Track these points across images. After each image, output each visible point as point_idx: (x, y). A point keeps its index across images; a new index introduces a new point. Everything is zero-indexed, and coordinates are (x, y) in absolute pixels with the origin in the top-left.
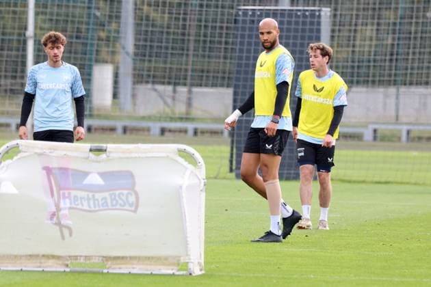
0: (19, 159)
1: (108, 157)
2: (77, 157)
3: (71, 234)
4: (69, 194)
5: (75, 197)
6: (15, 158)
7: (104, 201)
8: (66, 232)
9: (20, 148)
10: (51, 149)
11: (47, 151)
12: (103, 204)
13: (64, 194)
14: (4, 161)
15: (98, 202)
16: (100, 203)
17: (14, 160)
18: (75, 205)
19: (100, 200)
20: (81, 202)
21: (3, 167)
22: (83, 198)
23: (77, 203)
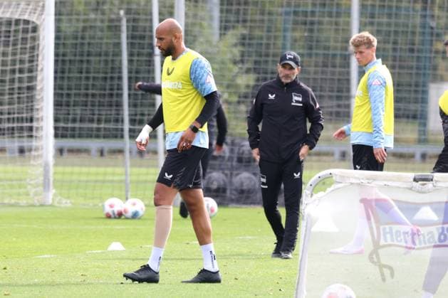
0: (333, 191)
1: (435, 186)
2: (399, 187)
3: (392, 275)
4: (391, 229)
5: (398, 232)
6: (329, 190)
7: (430, 235)
8: (387, 272)
9: (334, 178)
10: (368, 179)
11: (365, 181)
12: (429, 240)
13: (384, 229)
14: (316, 193)
15: (424, 237)
16: (427, 238)
17: (327, 192)
18: (398, 241)
19: (426, 234)
20: (405, 237)
21: (315, 200)
22: (407, 233)
23: (399, 239)
